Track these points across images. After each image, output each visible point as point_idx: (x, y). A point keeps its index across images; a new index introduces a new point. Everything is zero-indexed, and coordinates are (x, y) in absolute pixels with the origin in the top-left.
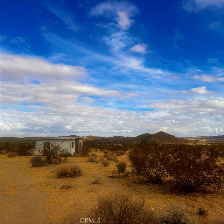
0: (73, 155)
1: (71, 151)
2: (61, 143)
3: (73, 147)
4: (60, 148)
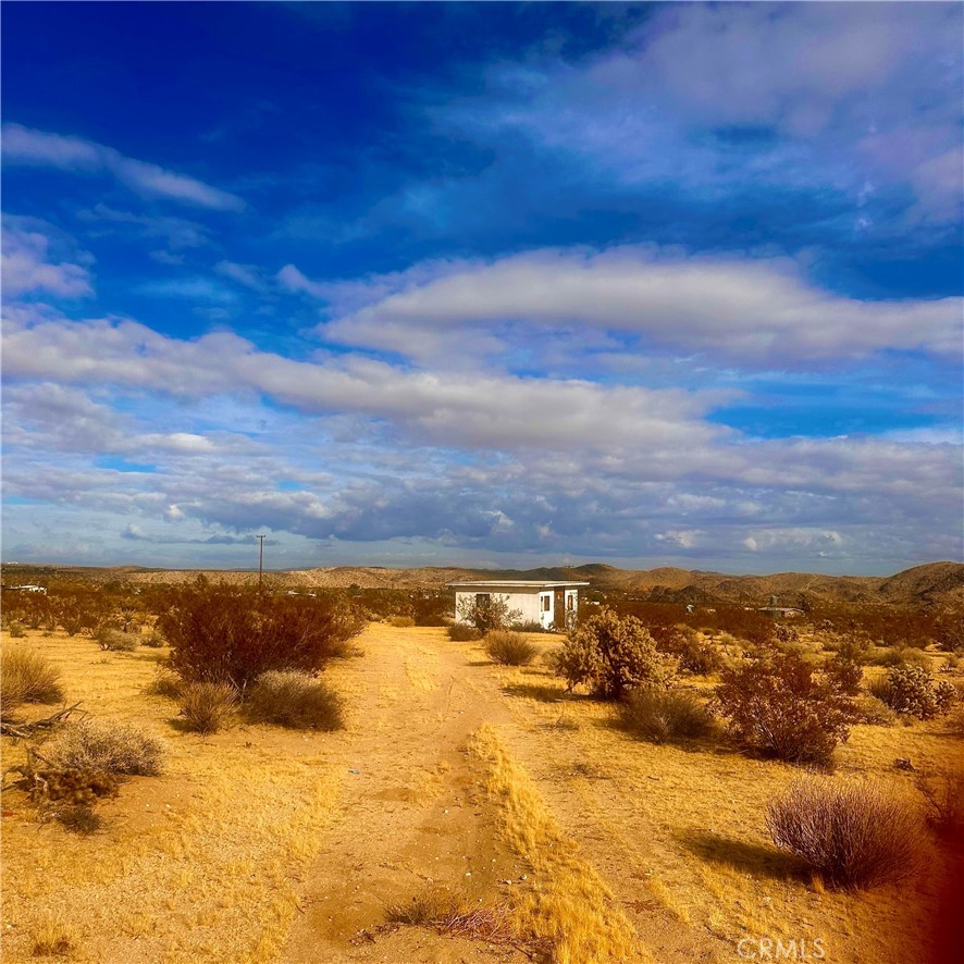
0: (546, 628)
1: (542, 618)
2: (508, 597)
3: (547, 609)
4: (505, 607)
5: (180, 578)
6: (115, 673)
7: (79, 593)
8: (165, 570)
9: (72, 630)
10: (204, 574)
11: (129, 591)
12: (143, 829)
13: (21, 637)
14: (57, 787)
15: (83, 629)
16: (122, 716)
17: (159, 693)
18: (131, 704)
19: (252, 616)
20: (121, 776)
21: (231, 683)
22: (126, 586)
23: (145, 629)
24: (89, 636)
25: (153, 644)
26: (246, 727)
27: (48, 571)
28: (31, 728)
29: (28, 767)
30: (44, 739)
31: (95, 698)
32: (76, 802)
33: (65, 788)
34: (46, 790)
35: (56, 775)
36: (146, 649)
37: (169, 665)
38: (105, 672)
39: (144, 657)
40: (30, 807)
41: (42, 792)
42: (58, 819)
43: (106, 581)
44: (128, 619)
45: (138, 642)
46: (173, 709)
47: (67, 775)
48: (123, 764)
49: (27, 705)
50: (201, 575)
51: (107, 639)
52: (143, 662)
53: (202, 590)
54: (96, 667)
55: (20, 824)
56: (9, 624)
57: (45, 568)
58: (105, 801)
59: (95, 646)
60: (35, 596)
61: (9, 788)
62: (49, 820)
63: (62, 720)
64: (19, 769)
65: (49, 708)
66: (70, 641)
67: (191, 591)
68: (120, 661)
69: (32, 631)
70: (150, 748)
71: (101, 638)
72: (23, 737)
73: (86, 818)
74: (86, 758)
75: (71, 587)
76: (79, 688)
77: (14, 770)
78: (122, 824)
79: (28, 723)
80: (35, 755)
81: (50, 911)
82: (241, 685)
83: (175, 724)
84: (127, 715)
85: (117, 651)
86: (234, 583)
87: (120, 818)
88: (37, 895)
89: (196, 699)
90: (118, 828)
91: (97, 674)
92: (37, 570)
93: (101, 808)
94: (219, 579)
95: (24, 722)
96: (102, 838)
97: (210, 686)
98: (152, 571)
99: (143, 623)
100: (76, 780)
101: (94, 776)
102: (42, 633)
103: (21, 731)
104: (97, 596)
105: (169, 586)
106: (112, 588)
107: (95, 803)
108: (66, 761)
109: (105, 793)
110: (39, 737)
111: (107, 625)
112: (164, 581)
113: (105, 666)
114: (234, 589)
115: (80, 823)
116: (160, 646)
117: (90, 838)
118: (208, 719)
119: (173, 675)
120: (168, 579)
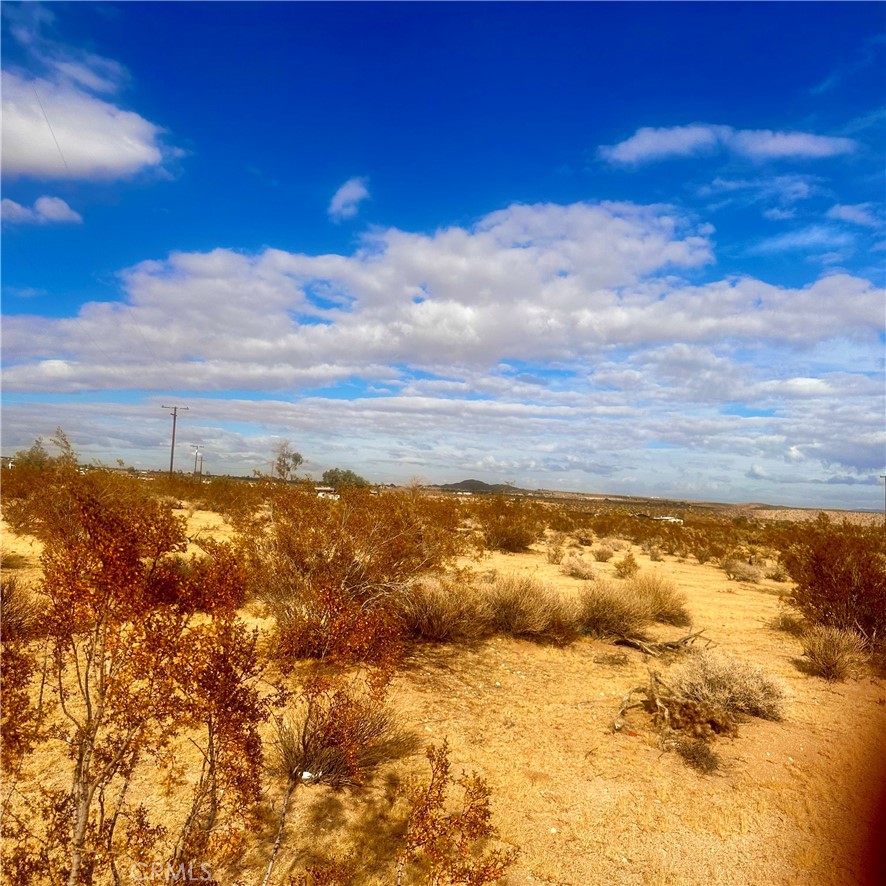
5: (802, 516)
6: (739, 603)
7: (709, 526)
8: (788, 508)
9: (702, 559)
10: (827, 513)
11: (755, 526)
12: (764, 781)
13: (659, 561)
14: (677, 716)
15: (712, 558)
16: (745, 648)
17: (782, 629)
18: (754, 636)
19: (878, 558)
20: (740, 715)
21: (859, 630)
22: (752, 521)
23: (769, 563)
24: (717, 565)
25: (777, 578)
26: (878, 680)
27: (684, 505)
28: (660, 648)
29: (651, 691)
30: (671, 661)
31: (720, 626)
32: (696, 735)
33: (685, 718)
34: (667, 717)
35: (677, 703)
36: (771, 582)
37: (791, 603)
38: (731, 601)
39: (767, 590)
40: (653, 731)
41: (663, 718)
42: (678, 750)
43: (734, 516)
44: (753, 552)
45: (762, 575)
46: (796, 648)
47: (686, 706)
48: (741, 704)
49: (659, 625)
50: (823, 514)
51: (733, 570)
52: (766, 595)
53: (824, 528)
54: (723, 595)
55: (643, 747)
56: (649, 549)
57: (682, 503)
58: (725, 740)
59: (722, 575)
60: (674, 526)
61: (637, 706)
62: (669, 750)
63: (689, 644)
64: (643, 691)
65: (678, 630)
66: (701, 568)
67: (813, 529)
68: (745, 592)
69: (669, 557)
70: (769, 691)
71: (727, 568)
72: (654, 655)
73: (705, 755)
74: (705, 691)
75: (704, 520)
76: (706, 614)
77: (639, 691)
78: (741, 770)
79: (659, 642)
80: (657, 680)
81: (665, 853)
82: (870, 633)
83: (799, 665)
84: (750, 647)
85: (742, 582)
86: (857, 524)
87: (739, 762)
88: (653, 830)
89: (819, 643)
90: (737, 773)
91: (723, 602)
92: (674, 504)
93: (719, 747)
94: (841, 518)
95: (655, 641)
96: (720, 780)
97: (835, 632)
98: (776, 508)
99: (767, 557)
100: (696, 712)
101: (713, 713)
102: (676, 559)
103: (652, 649)
104: (726, 528)
105: (792, 523)
106: (739, 522)
107: (714, 740)
108: (687, 690)
109: (724, 731)
110: (668, 658)
111: (733, 557)
112: (788, 518)
113: (731, 595)
114: (858, 529)
115: (700, 759)
116: (783, 581)
117: (709, 778)
118: (834, 666)
119: (796, 614)
120: (791, 517)
